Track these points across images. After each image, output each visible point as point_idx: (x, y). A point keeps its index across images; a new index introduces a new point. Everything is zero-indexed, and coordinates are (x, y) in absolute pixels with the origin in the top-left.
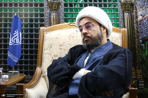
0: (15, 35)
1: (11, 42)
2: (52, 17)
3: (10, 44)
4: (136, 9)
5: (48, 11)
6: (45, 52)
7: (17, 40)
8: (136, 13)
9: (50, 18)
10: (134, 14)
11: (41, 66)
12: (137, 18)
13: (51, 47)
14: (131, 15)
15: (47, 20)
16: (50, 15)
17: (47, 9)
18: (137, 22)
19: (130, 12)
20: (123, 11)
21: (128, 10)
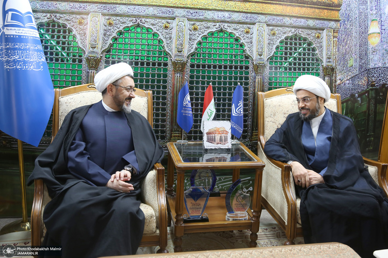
0: (240, 105)
1: (236, 112)
2: (257, 80)
3: (233, 115)
4: (336, 74)
5: (253, 74)
6: (267, 120)
7: (241, 111)
8: (336, 77)
9: (255, 82)
10: (334, 78)
11: (263, 134)
12: (336, 82)
13: (274, 115)
14: (331, 79)
15: (251, 83)
16: (255, 78)
17: (252, 72)
18: (335, 86)
19: (330, 76)
20: (324, 75)
21: (329, 75)
